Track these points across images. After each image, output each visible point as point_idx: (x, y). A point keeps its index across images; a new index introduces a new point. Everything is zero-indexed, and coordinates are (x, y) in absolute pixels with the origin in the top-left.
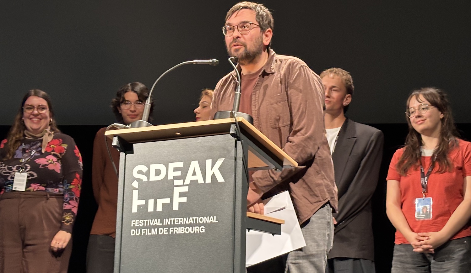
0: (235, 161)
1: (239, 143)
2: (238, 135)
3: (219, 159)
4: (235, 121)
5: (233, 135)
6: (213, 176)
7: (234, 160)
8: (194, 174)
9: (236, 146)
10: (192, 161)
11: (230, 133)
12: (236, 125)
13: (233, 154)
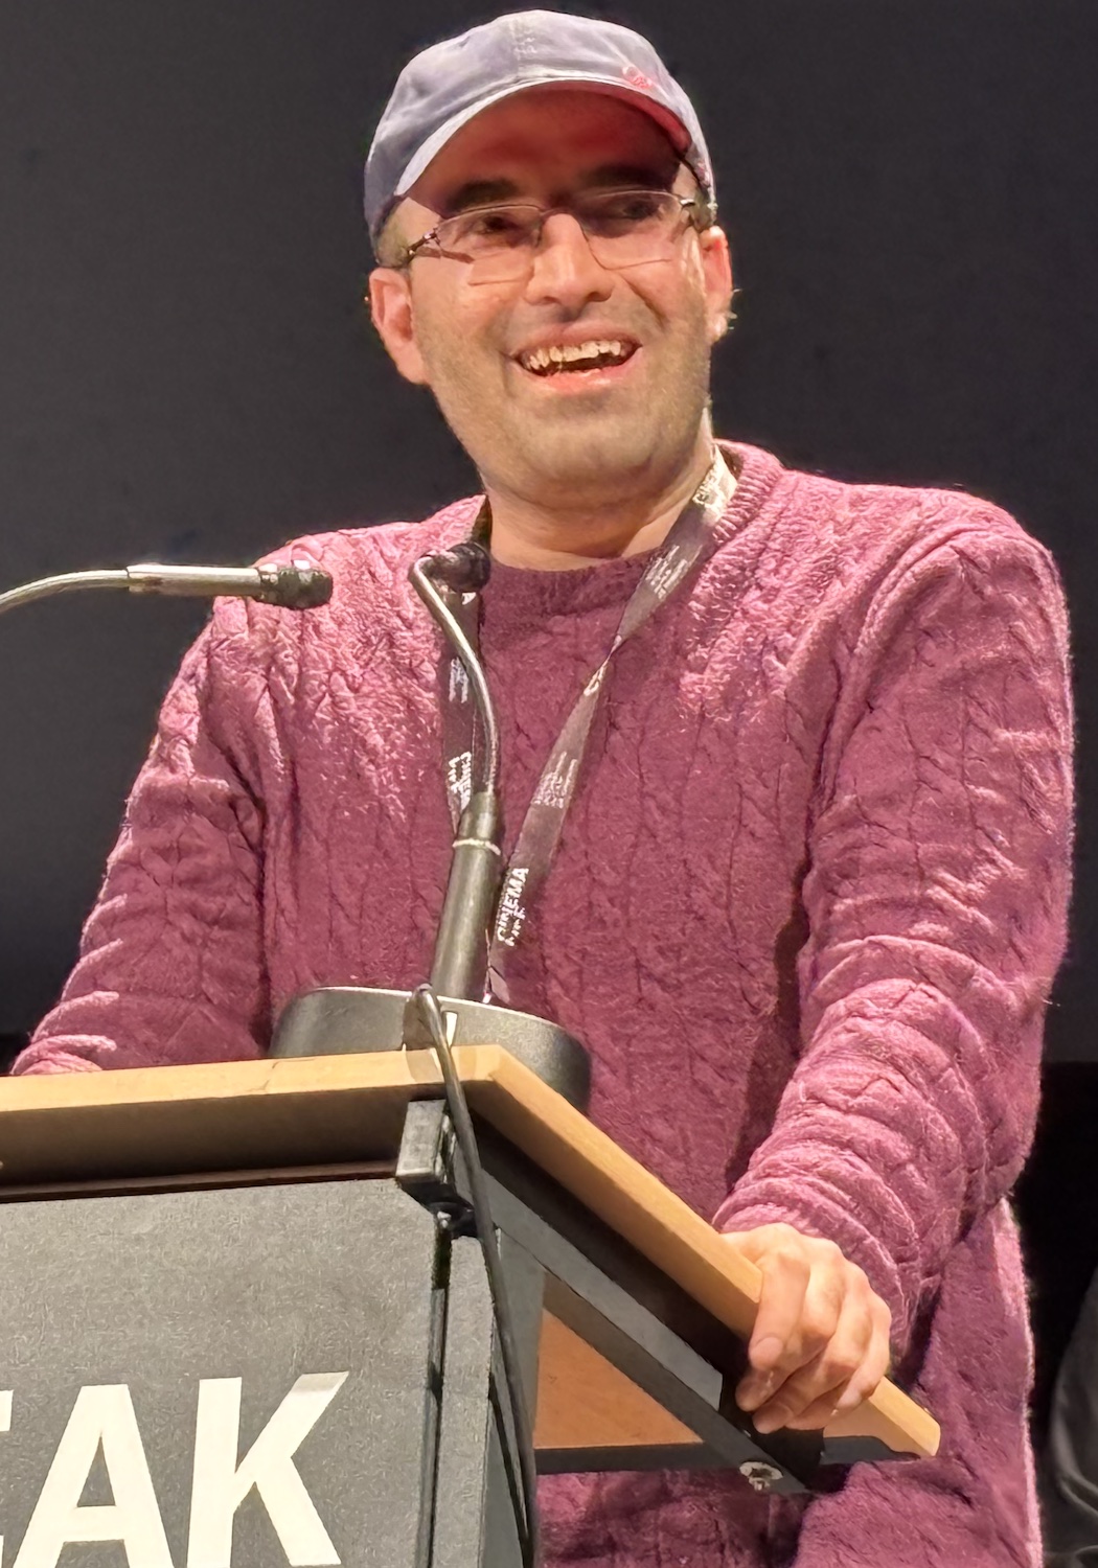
0: (433, 1400)
1: (467, 1251)
2: (463, 1190)
3: (304, 1378)
4: (439, 1078)
5: (422, 1190)
6: (252, 1520)
7: (419, 1396)
8: (98, 1491)
9: (442, 1279)
10: (83, 1388)
11: (401, 1171)
12: (448, 1111)
13: (415, 1345)
